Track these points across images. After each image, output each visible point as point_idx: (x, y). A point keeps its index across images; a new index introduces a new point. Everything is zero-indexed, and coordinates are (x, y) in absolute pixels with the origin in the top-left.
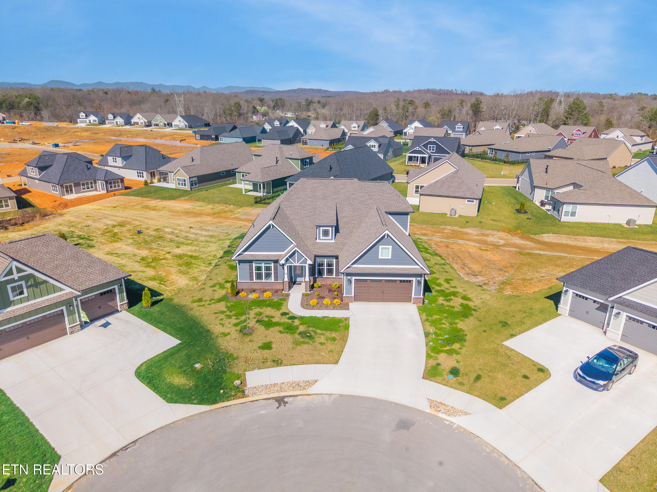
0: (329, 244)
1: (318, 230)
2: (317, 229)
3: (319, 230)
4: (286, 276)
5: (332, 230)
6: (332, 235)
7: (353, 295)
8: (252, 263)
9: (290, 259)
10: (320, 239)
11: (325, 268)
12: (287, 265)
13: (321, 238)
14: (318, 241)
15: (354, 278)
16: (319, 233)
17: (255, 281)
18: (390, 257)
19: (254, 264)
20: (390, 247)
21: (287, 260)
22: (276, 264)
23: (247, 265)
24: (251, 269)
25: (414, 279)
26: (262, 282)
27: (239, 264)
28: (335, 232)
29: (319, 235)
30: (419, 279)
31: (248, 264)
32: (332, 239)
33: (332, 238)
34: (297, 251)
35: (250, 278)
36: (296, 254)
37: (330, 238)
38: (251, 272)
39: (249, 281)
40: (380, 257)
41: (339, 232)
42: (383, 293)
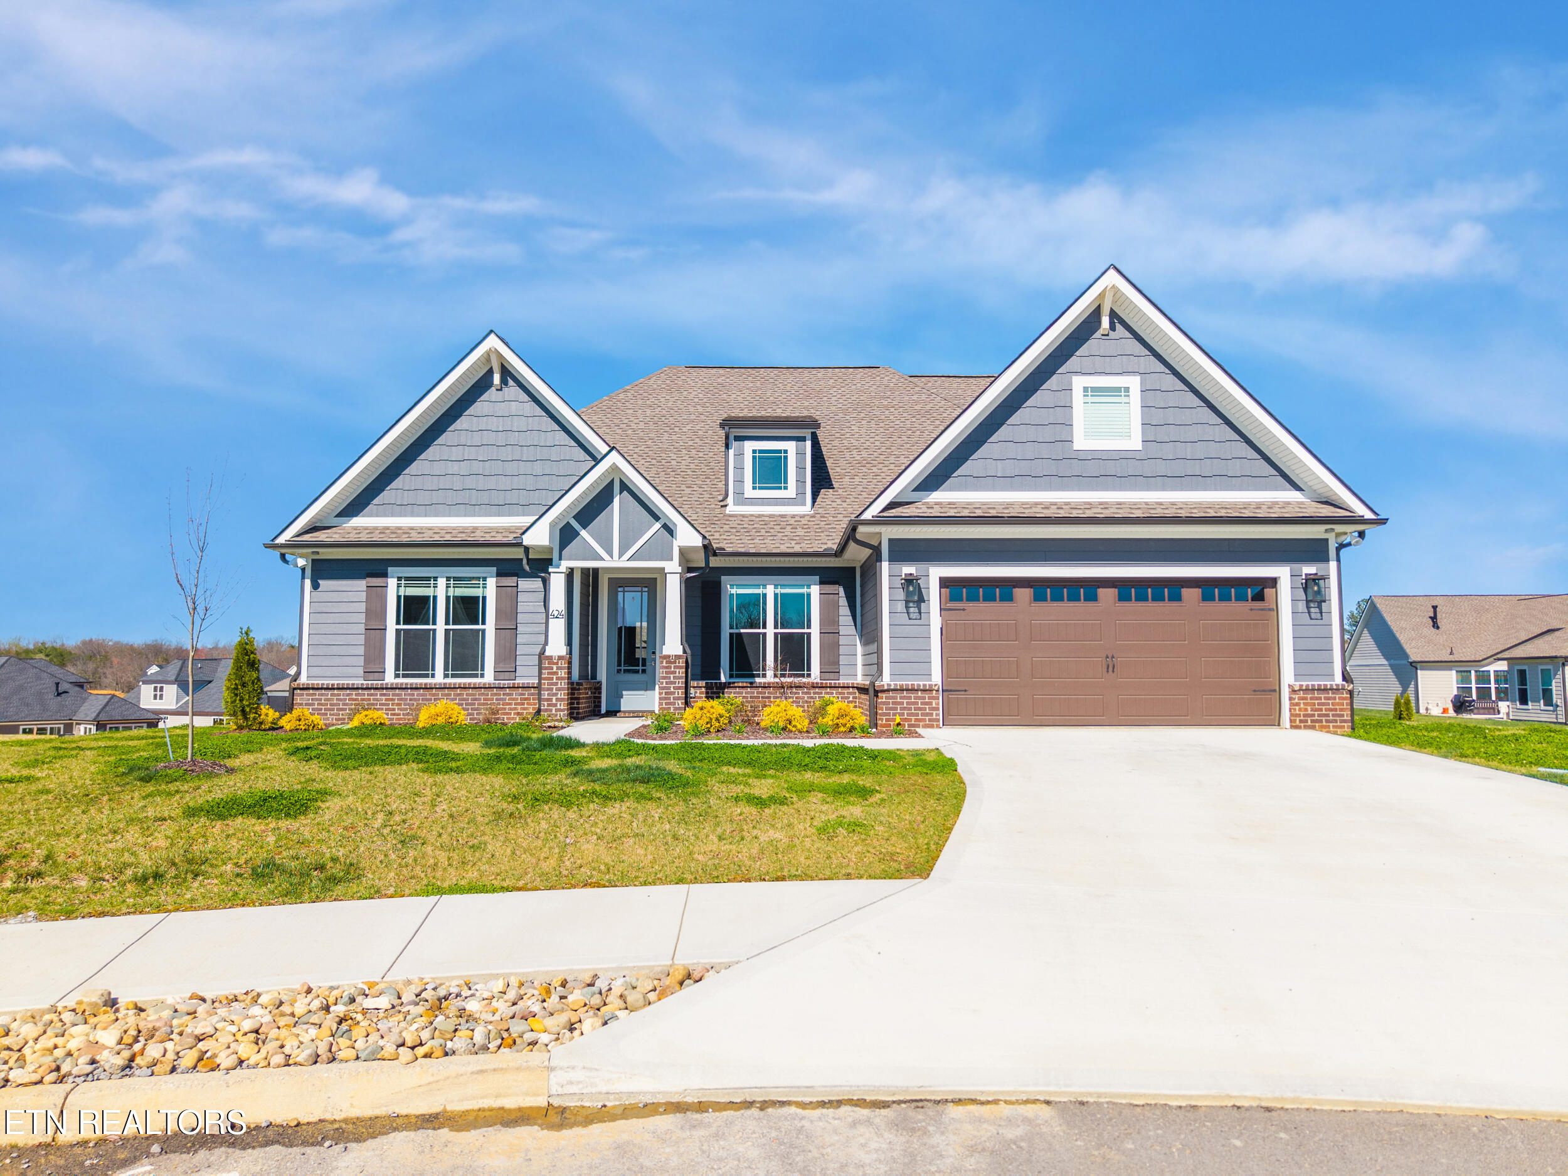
0: (789, 518)
1: (731, 452)
2: (727, 446)
3: (740, 455)
4: (557, 628)
5: (800, 454)
6: (800, 482)
7: (936, 678)
8: (385, 575)
9: (583, 533)
10: (741, 499)
11: (770, 631)
12: (565, 565)
13: (749, 492)
14: (732, 509)
15: (937, 572)
16: (740, 468)
17: (390, 678)
18: (1134, 442)
19: (392, 583)
20: (1134, 383)
21: (566, 535)
22: (510, 581)
23: (358, 588)
24: (375, 613)
25: (1282, 572)
26: (427, 688)
27: (315, 586)
28: (813, 485)
29: (740, 481)
30: (1309, 569)
31: (361, 584)
32: (798, 500)
33: (801, 493)
34: (624, 487)
35: (367, 661)
36: (616, 500)
37: (791, 492)
38: (374, 630)
39: (359, 682)
40: (1082, 442)
41: (830, 486)
42: (1111, 668)
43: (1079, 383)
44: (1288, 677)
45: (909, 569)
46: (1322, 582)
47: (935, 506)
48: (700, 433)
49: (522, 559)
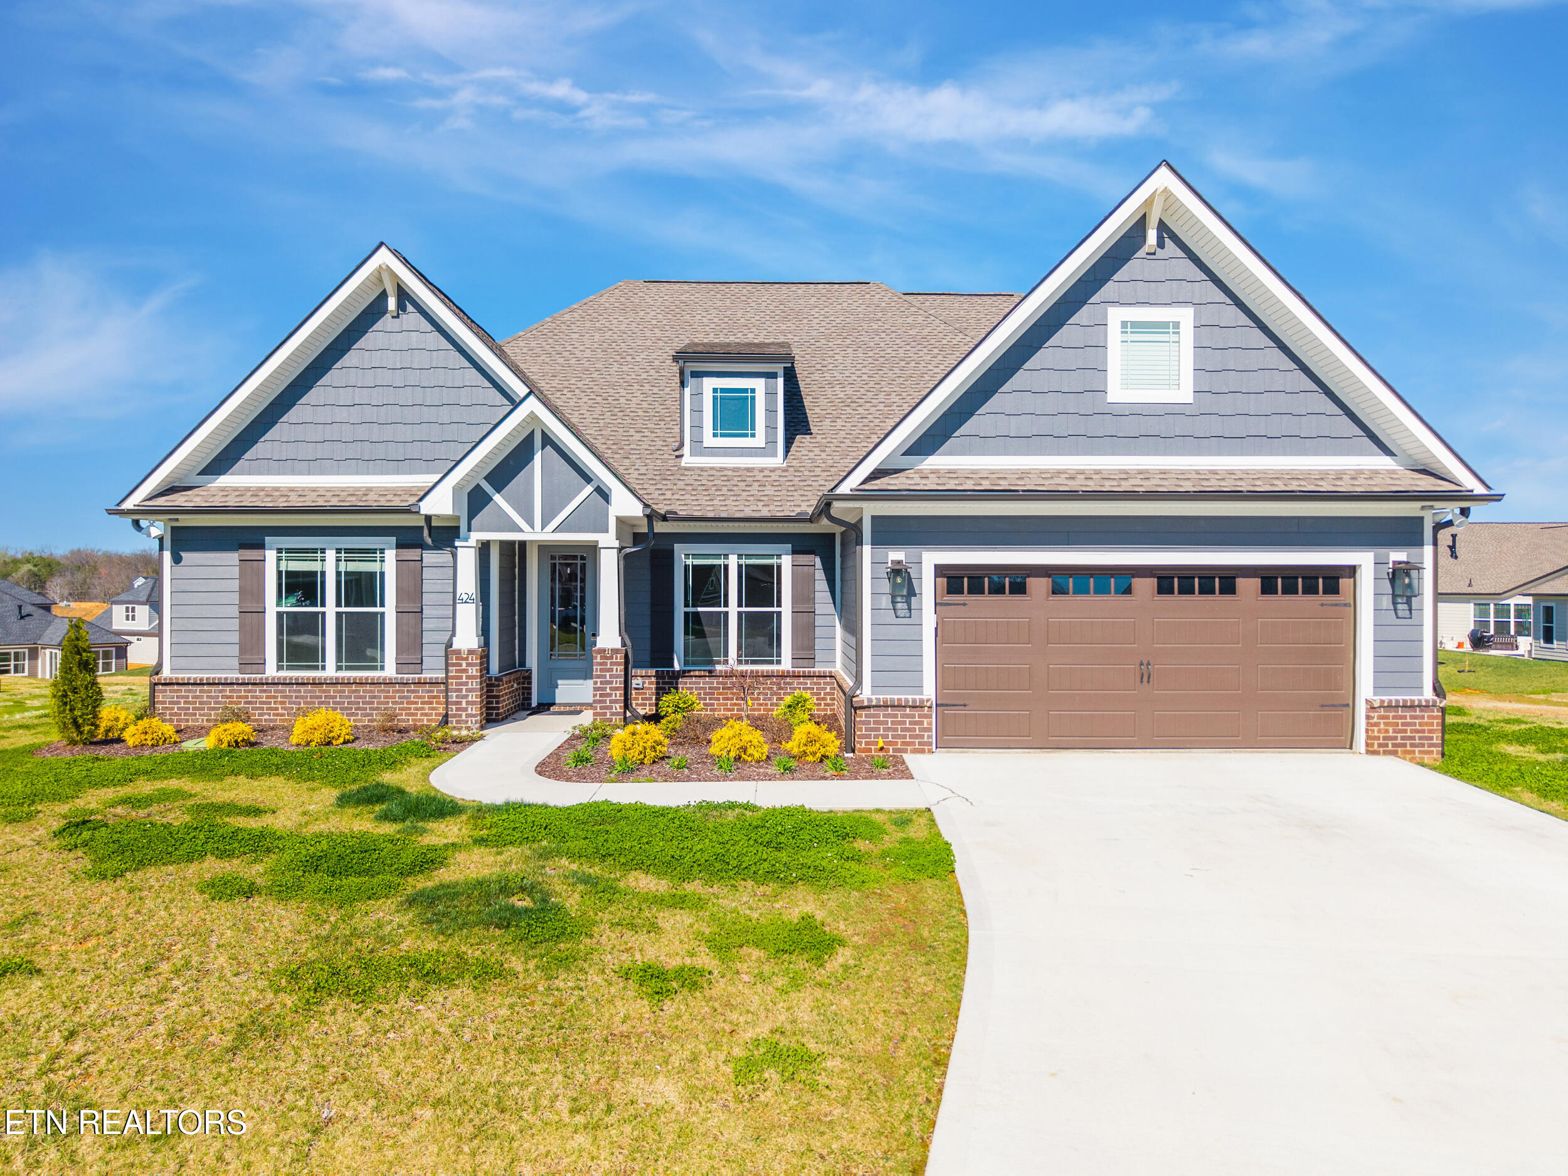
0: (756, 473)
1: (687, 391)
2: (683, 384)
3: (698, 394)
4: (467, 618)
5: (770, 394)
6: (771, 427)
7: (929, 692)
8: (261, 546)
9: (497, 498)
10: (699, 448)
11: (733, 609)
12: (476, 537)
13: (709, 440)
14: (688, 460)
15: (932, 558)
16: (697, 411)
17: (271, 670)
18: (1184, 394)
19: (271, 555)
20: (1185, 316)
21: (477, 501)
22: (412, 554)
23: (227, 562)
24: (251, 592)
25: (1364, 559)
26: (316, 683)
27: (177, 559)
28: (786, 430)
29: (698, 427)
30: (1398, 555)
31: (233, 557)
32: (768, 450)
33: (771, 441)
34: (548, 440)
35: (243, 650)
36: (538, 457)
37: (759, 440)
38: (252, 613)
39: (234, 675)
40: (1117, 392)
41: (808, 432)
42: (1145, 677)
43: (1116, 316)
44: (1365, 689)
45: (896, 555)
46: (1414, 573)
47: (930, 476)
48: (657, 363)
49: (423, 527)
